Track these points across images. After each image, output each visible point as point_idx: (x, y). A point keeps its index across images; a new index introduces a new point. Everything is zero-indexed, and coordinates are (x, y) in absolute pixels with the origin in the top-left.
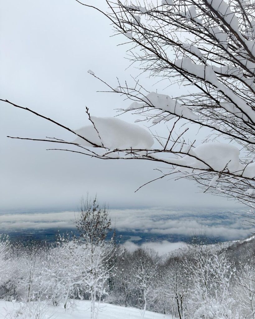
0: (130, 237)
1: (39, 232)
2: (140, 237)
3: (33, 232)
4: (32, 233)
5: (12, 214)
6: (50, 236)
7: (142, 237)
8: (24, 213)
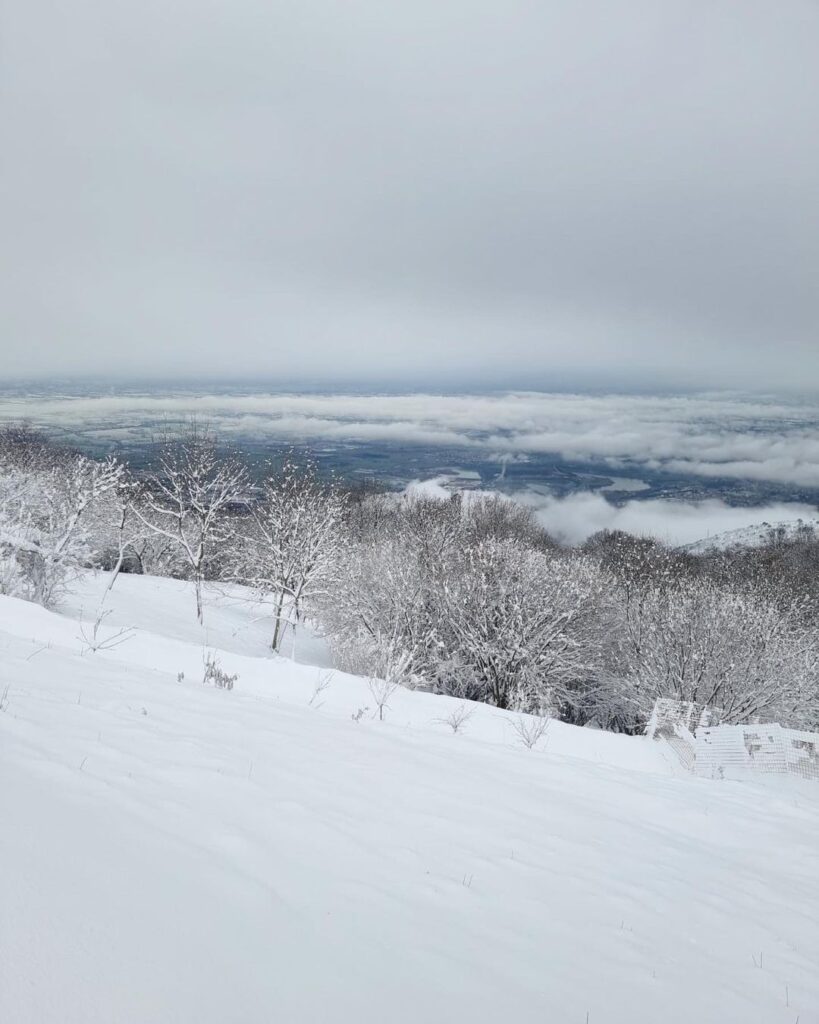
0: (613, 479)
1: (347, 447)
2: (645, 482)
3: (330, 447)
4: (328, 450)
5: (273, 394)
6: (378, 459)
7: (650, 484)
8: (307, 393)
